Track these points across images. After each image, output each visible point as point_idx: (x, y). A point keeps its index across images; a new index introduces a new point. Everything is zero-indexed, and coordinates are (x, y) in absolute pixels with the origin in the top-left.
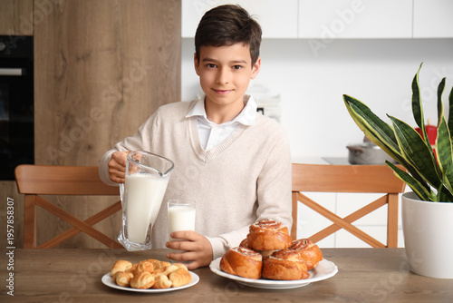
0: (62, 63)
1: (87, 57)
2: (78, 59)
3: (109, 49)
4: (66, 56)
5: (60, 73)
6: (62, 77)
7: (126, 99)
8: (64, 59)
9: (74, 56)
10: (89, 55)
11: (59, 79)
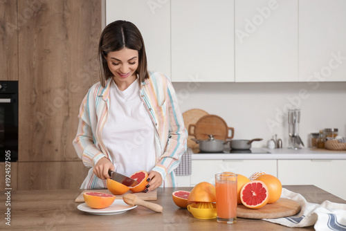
0: (34, 95)
1: (48, 92)
2: (44, 93)
3: (61, 88)
4: (37, 91)
5: (33, 101)
6: (34, 103)
7: (70, 115)
8: (36, 93)
9: (41, 91)
10: (50, 91)
11: (32, 104)
